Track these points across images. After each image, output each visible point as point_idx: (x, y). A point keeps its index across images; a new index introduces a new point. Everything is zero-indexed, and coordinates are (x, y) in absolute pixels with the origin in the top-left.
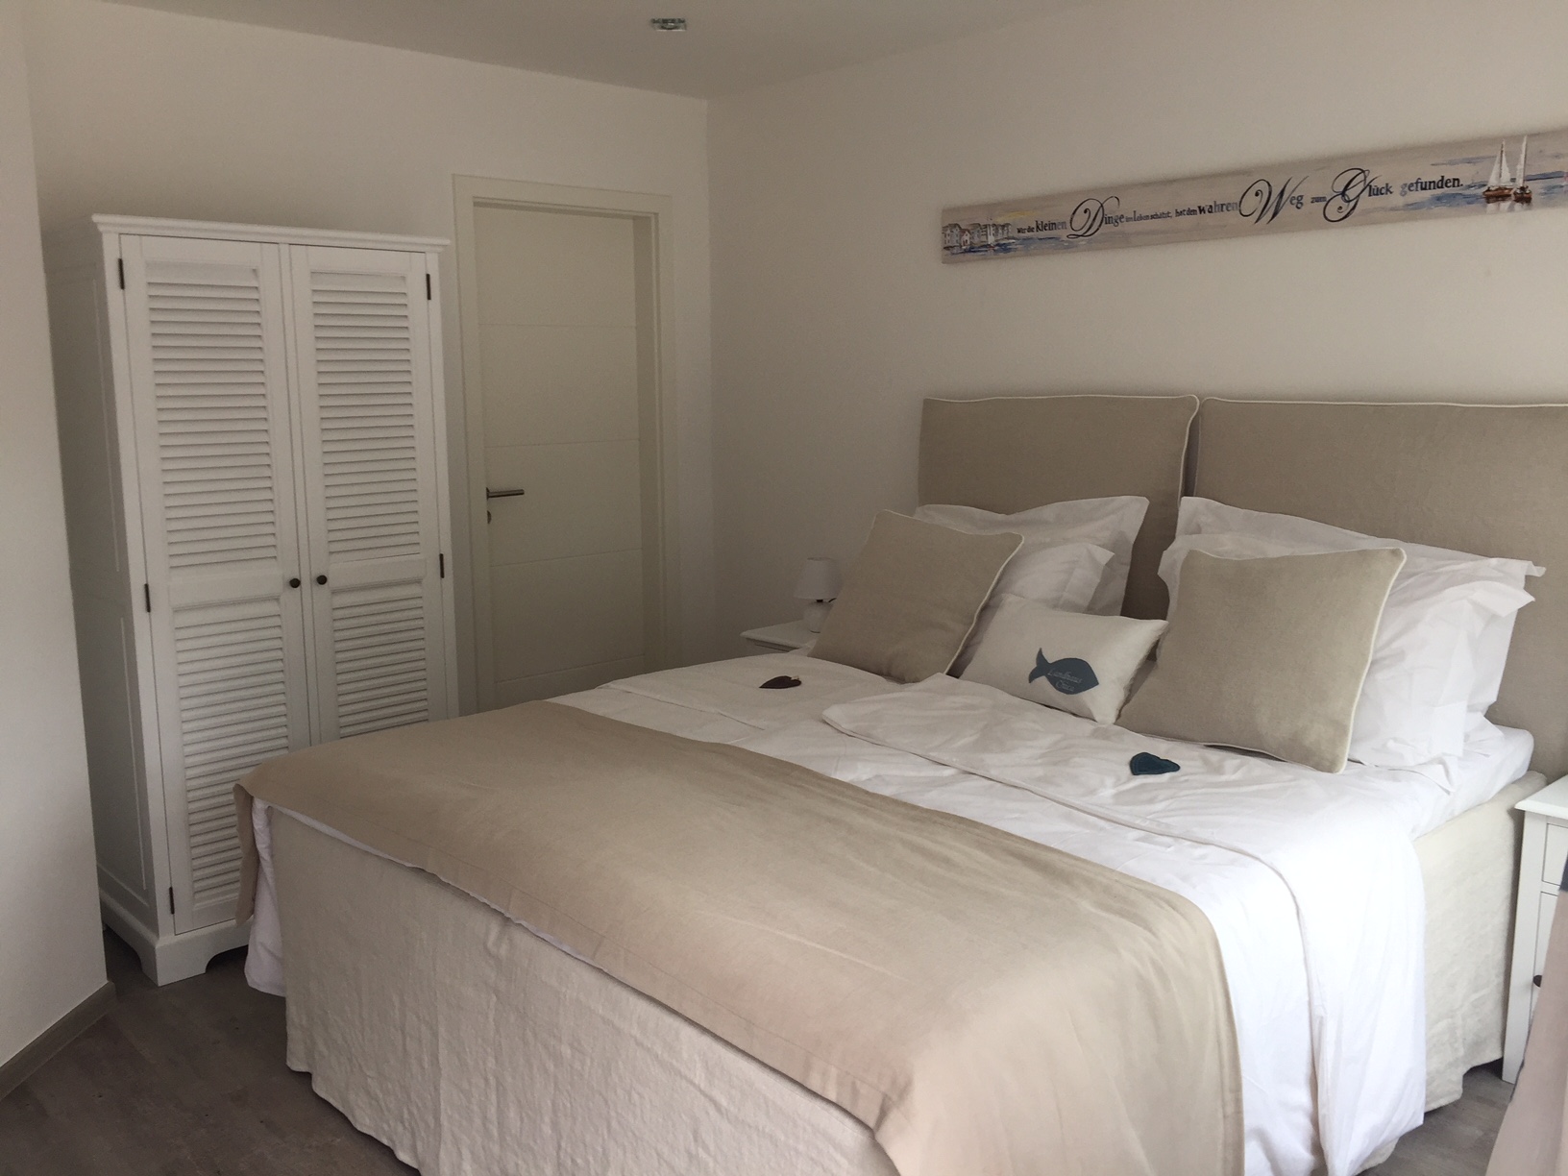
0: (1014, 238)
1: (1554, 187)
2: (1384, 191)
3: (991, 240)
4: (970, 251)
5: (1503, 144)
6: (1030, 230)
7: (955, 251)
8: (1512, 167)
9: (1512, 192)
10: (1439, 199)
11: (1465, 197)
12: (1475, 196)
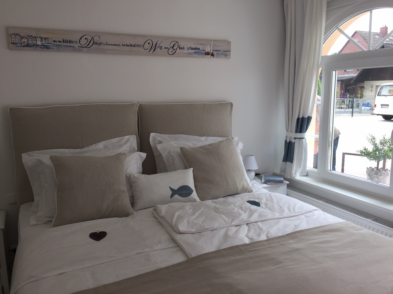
0: (51, 44)
1: (218, 53)
2: (183, 48)
3: (39, 43)
4: (27, 46)
5: (208, 41)
6: (59, 42)
7: (18, 45)
8: (210, 48)
9: (210, 53)
10: (195, 52)
11: (201, 53)
12: (203, 53)
